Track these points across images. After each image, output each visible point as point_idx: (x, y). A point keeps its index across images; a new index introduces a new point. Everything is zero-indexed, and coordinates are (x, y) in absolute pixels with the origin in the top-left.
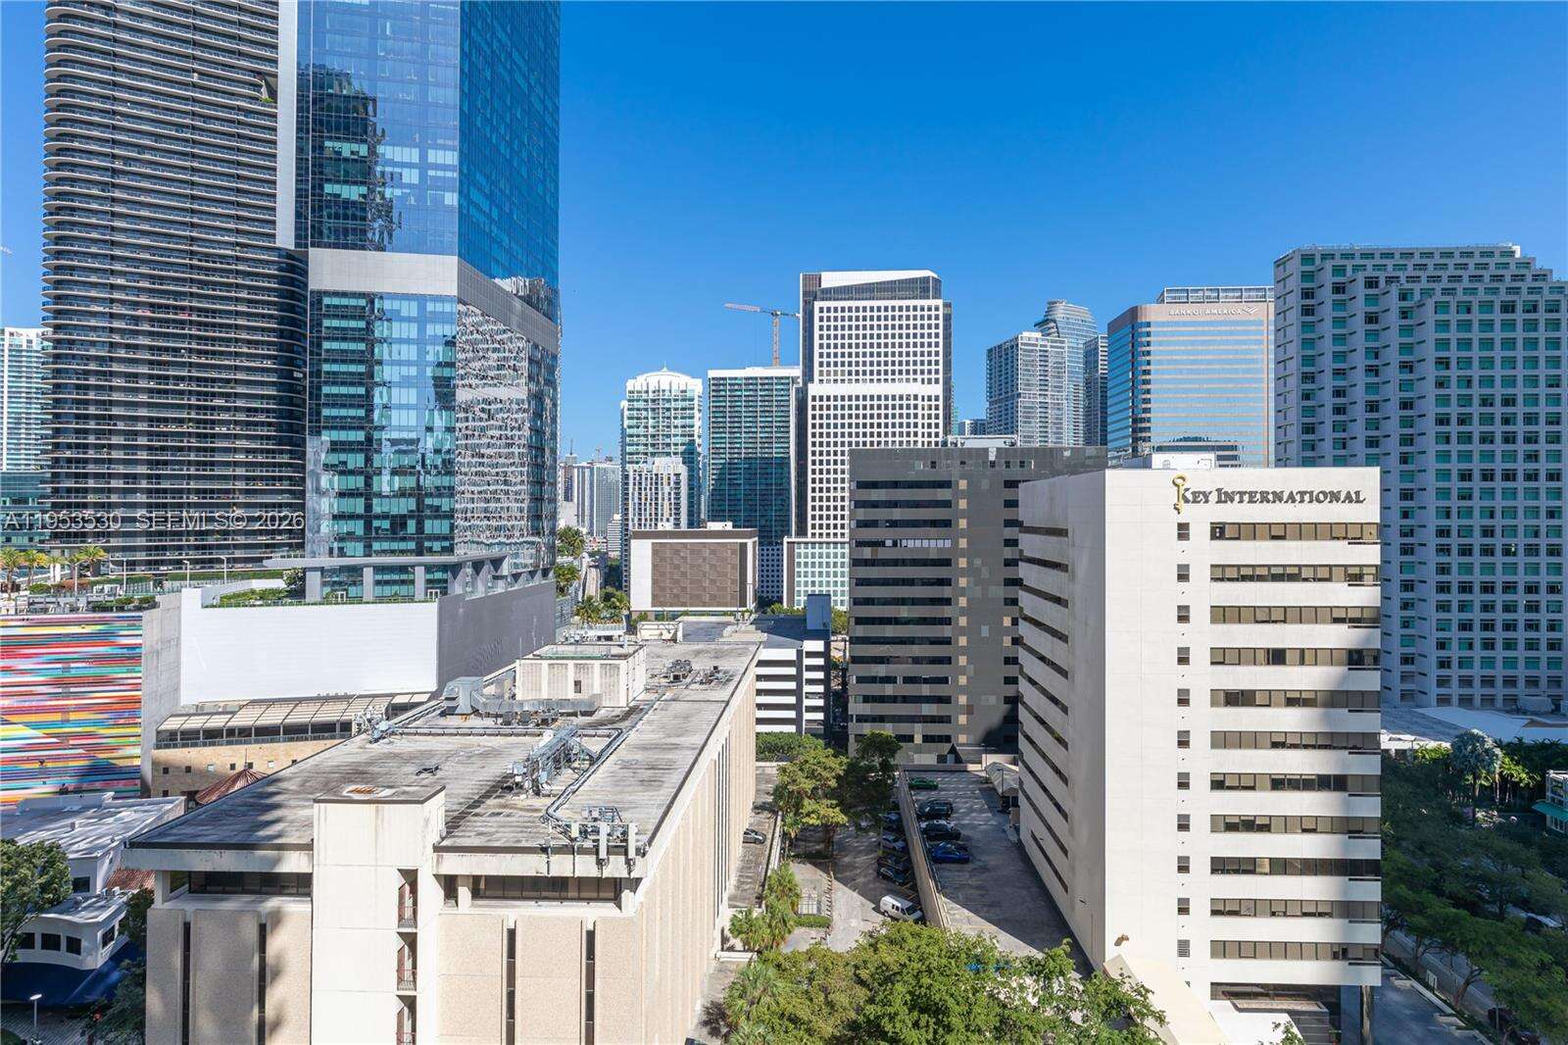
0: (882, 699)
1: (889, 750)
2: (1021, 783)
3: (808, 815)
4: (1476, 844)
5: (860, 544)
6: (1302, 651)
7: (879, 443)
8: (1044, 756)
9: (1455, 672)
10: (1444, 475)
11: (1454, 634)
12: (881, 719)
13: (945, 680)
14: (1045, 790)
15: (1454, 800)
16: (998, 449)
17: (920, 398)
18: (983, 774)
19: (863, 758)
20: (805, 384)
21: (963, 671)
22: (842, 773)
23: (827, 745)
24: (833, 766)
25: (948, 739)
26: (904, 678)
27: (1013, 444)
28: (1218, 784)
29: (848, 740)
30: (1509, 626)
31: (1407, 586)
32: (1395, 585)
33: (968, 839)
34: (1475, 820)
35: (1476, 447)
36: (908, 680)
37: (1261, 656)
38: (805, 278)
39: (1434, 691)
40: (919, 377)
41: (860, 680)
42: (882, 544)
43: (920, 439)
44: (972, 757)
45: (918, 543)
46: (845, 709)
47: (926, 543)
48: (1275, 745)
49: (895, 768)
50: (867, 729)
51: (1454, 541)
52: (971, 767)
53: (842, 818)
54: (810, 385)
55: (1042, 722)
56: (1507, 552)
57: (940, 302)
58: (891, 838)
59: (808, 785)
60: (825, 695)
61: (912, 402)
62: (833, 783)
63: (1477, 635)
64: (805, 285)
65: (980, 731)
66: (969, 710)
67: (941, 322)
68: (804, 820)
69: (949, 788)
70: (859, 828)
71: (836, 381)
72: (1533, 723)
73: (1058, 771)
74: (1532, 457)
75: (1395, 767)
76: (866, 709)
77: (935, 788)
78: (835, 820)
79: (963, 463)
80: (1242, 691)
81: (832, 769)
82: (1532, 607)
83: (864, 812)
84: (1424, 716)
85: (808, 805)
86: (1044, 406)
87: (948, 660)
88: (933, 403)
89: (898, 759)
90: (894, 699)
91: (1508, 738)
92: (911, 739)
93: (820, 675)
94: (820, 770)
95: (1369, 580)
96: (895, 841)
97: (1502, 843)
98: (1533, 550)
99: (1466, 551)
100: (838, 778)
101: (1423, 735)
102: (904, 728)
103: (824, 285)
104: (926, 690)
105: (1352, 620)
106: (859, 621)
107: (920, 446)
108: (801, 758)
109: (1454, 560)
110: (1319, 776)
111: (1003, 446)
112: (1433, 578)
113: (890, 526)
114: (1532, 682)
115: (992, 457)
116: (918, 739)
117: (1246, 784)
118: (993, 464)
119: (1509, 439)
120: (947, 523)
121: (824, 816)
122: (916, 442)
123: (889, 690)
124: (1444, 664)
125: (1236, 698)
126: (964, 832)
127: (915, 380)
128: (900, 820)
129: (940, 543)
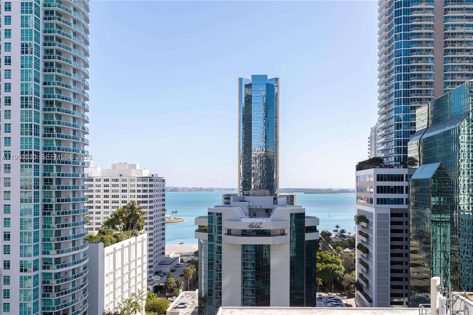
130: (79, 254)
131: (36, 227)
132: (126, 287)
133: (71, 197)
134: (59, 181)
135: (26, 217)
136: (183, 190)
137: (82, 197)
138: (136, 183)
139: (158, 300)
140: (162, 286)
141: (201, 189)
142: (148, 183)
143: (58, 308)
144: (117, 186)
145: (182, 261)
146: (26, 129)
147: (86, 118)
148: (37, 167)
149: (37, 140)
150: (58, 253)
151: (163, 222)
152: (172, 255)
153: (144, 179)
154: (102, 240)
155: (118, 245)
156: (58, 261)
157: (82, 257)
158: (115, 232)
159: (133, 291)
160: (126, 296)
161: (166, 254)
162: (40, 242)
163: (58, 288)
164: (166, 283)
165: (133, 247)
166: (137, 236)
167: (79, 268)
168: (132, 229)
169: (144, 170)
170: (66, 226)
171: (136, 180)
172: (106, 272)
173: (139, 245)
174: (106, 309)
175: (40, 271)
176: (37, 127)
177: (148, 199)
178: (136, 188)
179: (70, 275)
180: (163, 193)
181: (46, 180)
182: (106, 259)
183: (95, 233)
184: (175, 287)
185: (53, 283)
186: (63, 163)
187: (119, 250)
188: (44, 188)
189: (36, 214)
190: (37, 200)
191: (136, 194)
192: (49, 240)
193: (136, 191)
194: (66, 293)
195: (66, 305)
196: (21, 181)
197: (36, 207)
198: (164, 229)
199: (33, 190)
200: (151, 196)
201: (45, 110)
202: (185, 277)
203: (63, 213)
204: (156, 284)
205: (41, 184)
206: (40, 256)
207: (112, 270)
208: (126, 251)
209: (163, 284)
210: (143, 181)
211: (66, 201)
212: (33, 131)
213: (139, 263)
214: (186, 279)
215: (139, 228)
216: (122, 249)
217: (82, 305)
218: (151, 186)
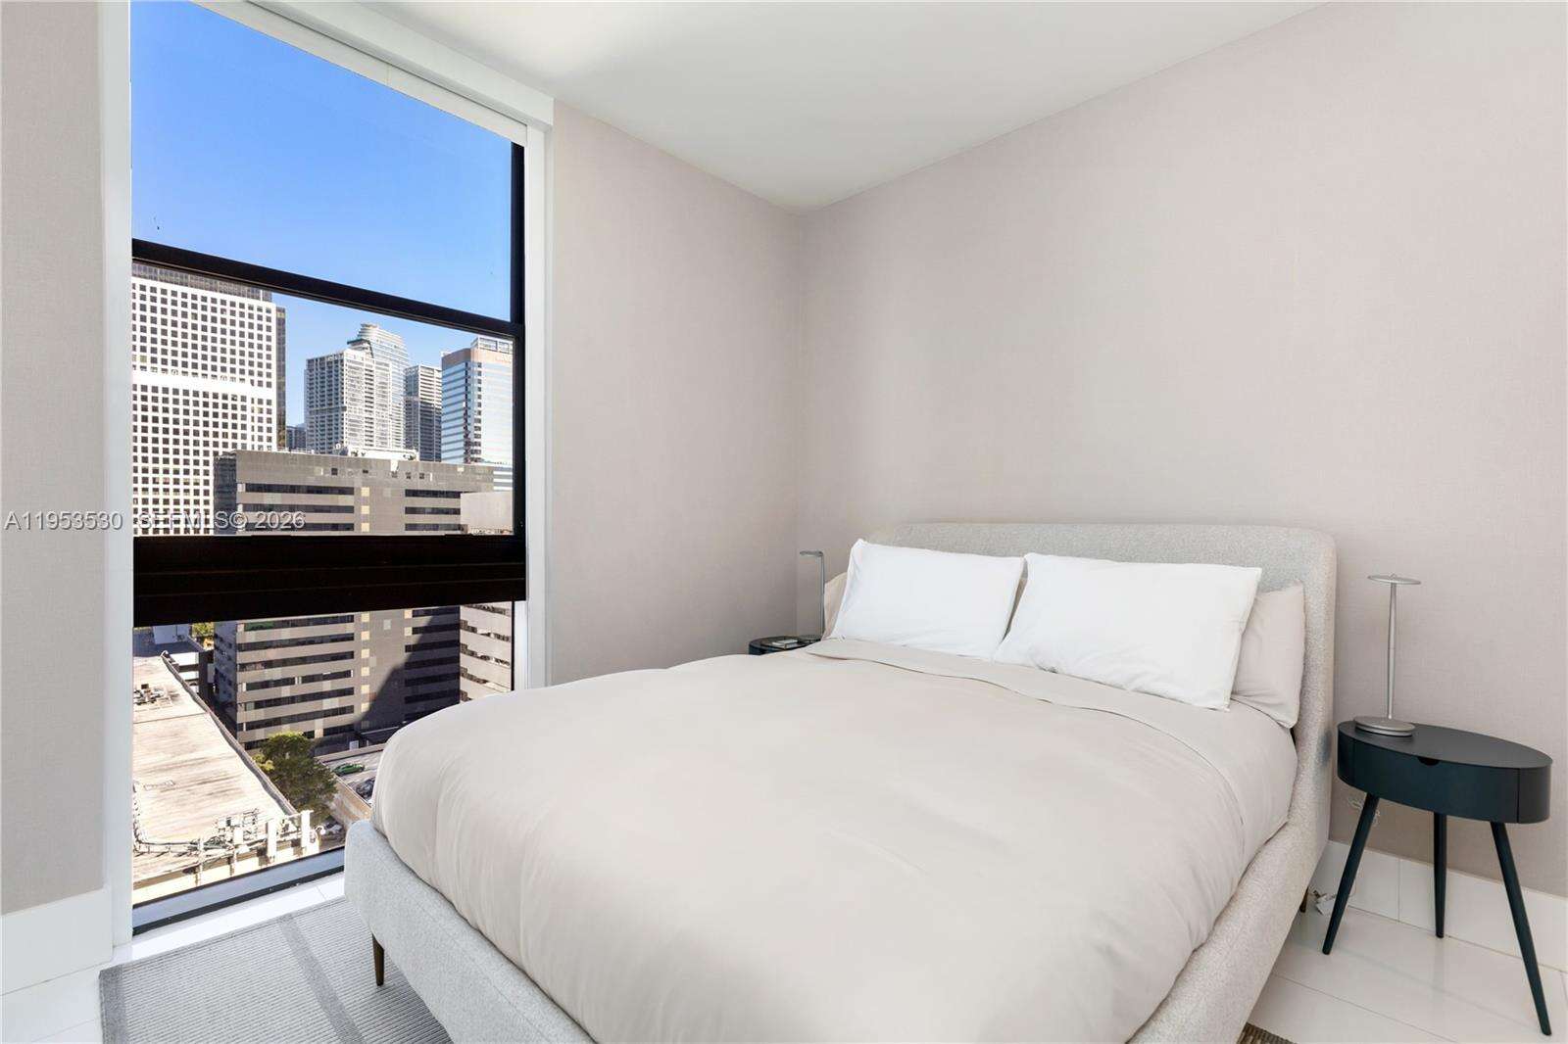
0: (277, 702)
12: (278, 722)
13: (347, 674)
16: (401, 461)
17: (249, 400)
21: (366, 663)
25: (350, 728)
26: (303, 677)
27: (412, 458)
36: (307, 679)
40: (247, 377)
41: (252, 687)
43: (249, 441)
50: (260, 735)
57: (272, 306)
61: (239, 403)
66: (373, 696)
71: (155, 370)
76: (261, 714)
79: (365, 472)
86: (370, 421)
87: (351, 655)
88: (265, 407)
90: (292, 700)
92: (310, 735)
102: (302, 727)
104: (327, 686)
107: (249, 449)
111: (403, 459)
115: (393, 468)
116: (319, 734)
118: (395, 475)
120: (349, 527)
122: (244, 445)
123: (286, 691)
127: (242, 380)
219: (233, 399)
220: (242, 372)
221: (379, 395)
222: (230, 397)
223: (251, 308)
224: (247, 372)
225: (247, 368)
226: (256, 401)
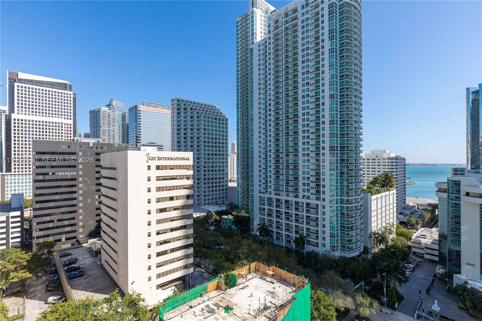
0: (48, 229)
1: (51, 246)
2: (102, 246)
3: (13, 278)
4: (211, 235)
5: (37, 174)
6: (177, 196)
7: (46, 138)
8: (109, 236)
9: (207, 198)
10: (205, 154)
11: (207, 189)
12: (48, 236)
13: (74, 218)
14: (109, 246)
15: (206, 225)
16: (94, 143)
17: (64, 124)
18: (89, 246)
19: (40, 251)
20: (10, 113)
21: (81, 214)
22: (29, 259)
23: (22, 250)
24: (25, 257)
25: (75, 237)
27: (98, 142)
28: (158, 233)
29: (32, 246)
30: (216, 187)
31: (198, 179)
32: (196, 179)
33: (83, 268)
34: (210, 229)
35: (210, 148)
36: (58, 221)
37: (168, 199)
38: (10, 73)
39: (203, 202)
41: (37, 224)
42: (48, 174)
43: (64, 138)
44: (84, 242)
45: (63, 173)
46: (31, 235)
47: (66, 173)
48: (171, 221)
49: (54, 251)
50: (41, 240)
51: (207, 169)
52: (84, 245)
53: (29, 275)
54: (12, 114)
55: (109, 226)
56: (216, 171)
57: (72, 93)
58: (52, 276)
59: (12, 267)
60: (21, 232)
61: (60, 125)
62: (25, 263)
63: (211, 189)
64: (9, 75)
65: (87, 233)
66: (83, 227)
67: (72, 99)
68: (10, 281)
69: (76, 254)
70: (38, 277)
71: (26, 114)
72: (220, 207)
73: (114, 240)
74: (220, 151)
75: (196, 220)
76: (42, 233)
77: (71, 254)
78: (27, 277)
79: (80, 147)
80: (164, 208)
81: (24, 258)
82: (220, 182)
83: (40, 270)
84: (201, 208)
85: (12, 275)
86: (109, 130)
87: (75, 212)
88: (69, 126)
89: (56, 248)
90: (53, 228)
91: (216, 211)
92: (61, 240)
93: (19, 224)
94: (18, 260)
95: (191, 178)
96: (54, 277)
97: (215, 233)
98: (220, 170)
99: (209, 171)
100: (28, 261)
101: (201, 212)
102: (57, 237)
103: (19, 77)
104: (66, 223)
105: (187, 188)
106: (37, 202)
107: (64, 140)
108: (9, 258)
109: (207, 173)
110: (181, 226)
112: (203, 177)
113: (51, 168)
114: (220, 198)
115: (91, 145)
116: (64, 240)
117: (165, 232)
118: (91, 148)
119: (216, 147)
120: (75, 166)
121: (21, 277)
122: (62, 139)
123: (51, 225)
124: (205, 196)
125: (162, 210)
126: (81, 267)
127: (62, 118)
128: (56, 269)
129: (72, 173)
130: (358, 198)
131: (337, 183)
132: (384, 219)
133: (354, 168)
134: (348, 160)
135: (332, 177)
136: (413, 165)
137: (360, 168)
138: (387, 161)
139: (403, 230)
140: (405, 222)
141: (427, 165)
142: (394, 161)
143: (348, 224)
144: (375, 162)
145: (418, 208)
146: (332, 135)
147: (361, 127)
148: (337, 153)
149: (337, 140)
150: (348, 196)
151: (404, 184)
152: (411, 204)
153: (392, 159)
154: (370, 192)
155: (379, 196)
156: (348, 200)
157: (360, 200)
158: (376, 188)
159: (388, 221)
160: (384, 224)
161: (407, 203)
162: (339, 190)
163: (348, 215)
164: (408, 220)
165: (388, 197)
166: (390, 191)
167: (358, 206)
168: (386, 187)
169: (391, 154)
170: (352, 183)
171: (387, 159)
172: (373, 209)
173: (391, 197)
174: (373, 229)
175: (339, 205)
176: (337, 134)
177: (394, 170)
178: (387, 164)
179: (354, 209)
180: (404, 167)
181: (341, 160)
182: (372, 202)
183: (365, 188)
184: (415, 224)
185: (345, 211)
186: (350, 151)
187: (380, 198)
188: (341, 164)
189: (337, 176)
190: (337, 170)
191: (387, 167)
192: (343, 190)
193: (387, 165)
194: (352, 217)
195: (352, 224)
196: (330, 160)
197: (337, 173)
198: (405, 188)
199: (335, 165)
200: (396, 169)
201: (340, 125)
202: (422, 219)
203: (350, 177)
204: (401, 220)
205: (339, 162)
206: (339, 197)
207: (375, 208)
208: (384, 199)
209: (406, 221)
210: (391, 159)
211: (352, 170)
212: (335, 136)
213: (391, 206)
214: (423, 220)
215: (391, 187)
216: (381, 197)
217: (360, 225)
218: (396, 162)
219: (58, 124)
220: (62, 115)
221: (112, 122)
222: (57, 123)
223: (64, 94)
224: (63, 115)
225: (63, 113)
226: (66, 124)
